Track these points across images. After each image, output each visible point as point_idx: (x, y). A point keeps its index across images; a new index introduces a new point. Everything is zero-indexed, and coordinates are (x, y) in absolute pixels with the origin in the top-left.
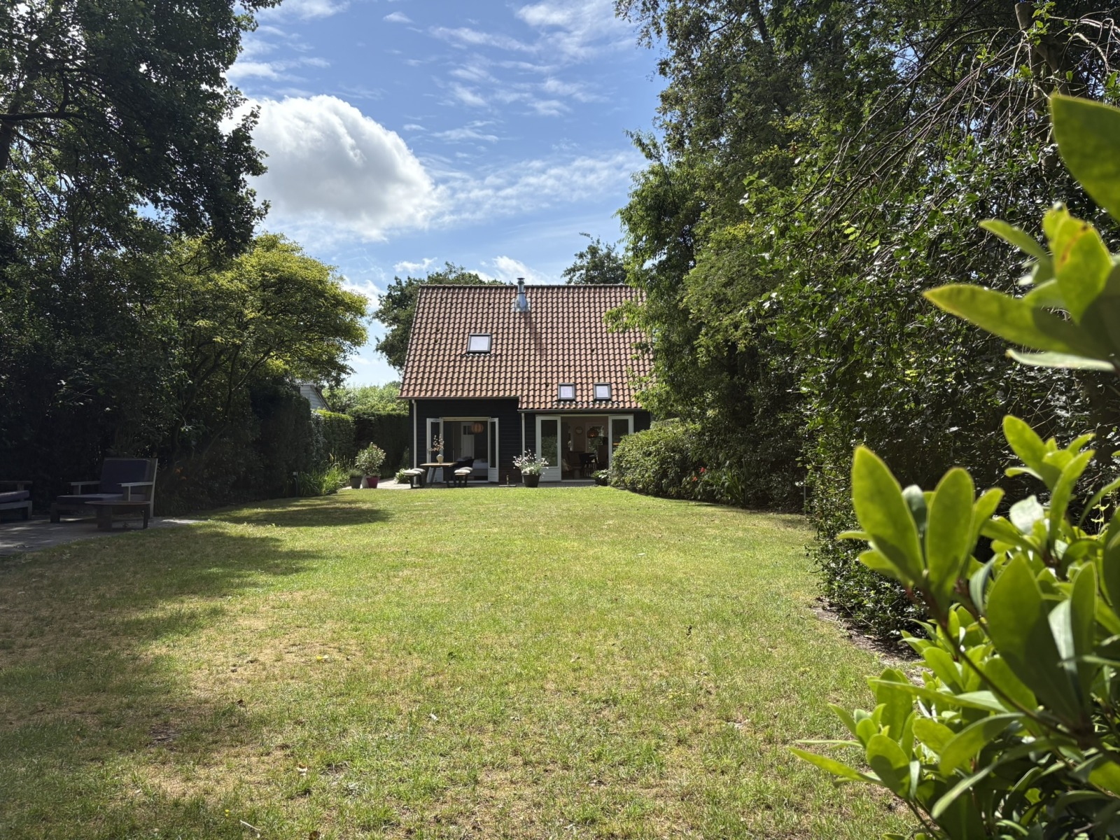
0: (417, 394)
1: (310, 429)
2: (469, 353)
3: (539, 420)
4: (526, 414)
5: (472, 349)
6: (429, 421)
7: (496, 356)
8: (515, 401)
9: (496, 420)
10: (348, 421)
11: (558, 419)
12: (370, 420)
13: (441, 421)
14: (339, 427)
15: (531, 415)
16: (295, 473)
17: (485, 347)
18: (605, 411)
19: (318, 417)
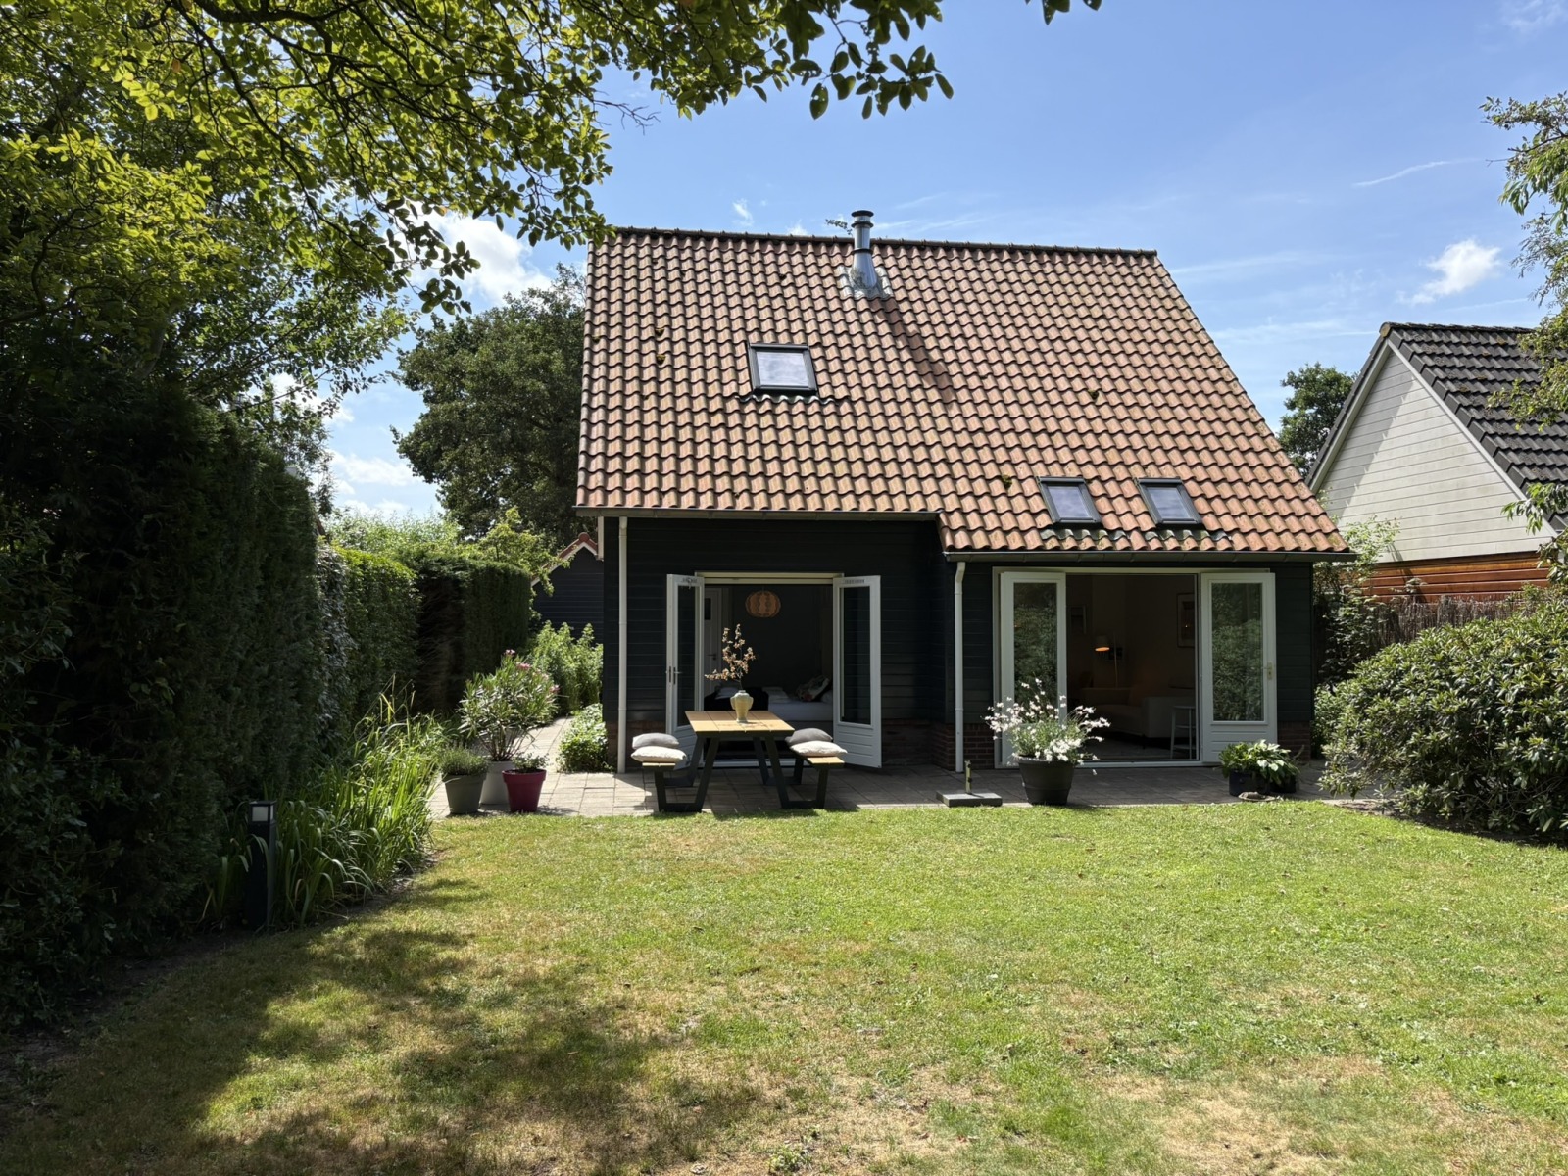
0: (632, 501)
1: (312, 604)
2: (759, 392)
3: (1008, 582)
4: (971, 566)
5: (766, 380)
6: (674, 582)
7: (838, 402)
8: (928, 527)
9: (874, 583)
10: (403, 582)
11: (1058, 578)
12: (456, 582)
13: (699, 581)
14: (385, 598)
15: (984, 567)
16: (260, 813)
17: (803, 381)
18: (1197, 560)
19: (334, 562)
